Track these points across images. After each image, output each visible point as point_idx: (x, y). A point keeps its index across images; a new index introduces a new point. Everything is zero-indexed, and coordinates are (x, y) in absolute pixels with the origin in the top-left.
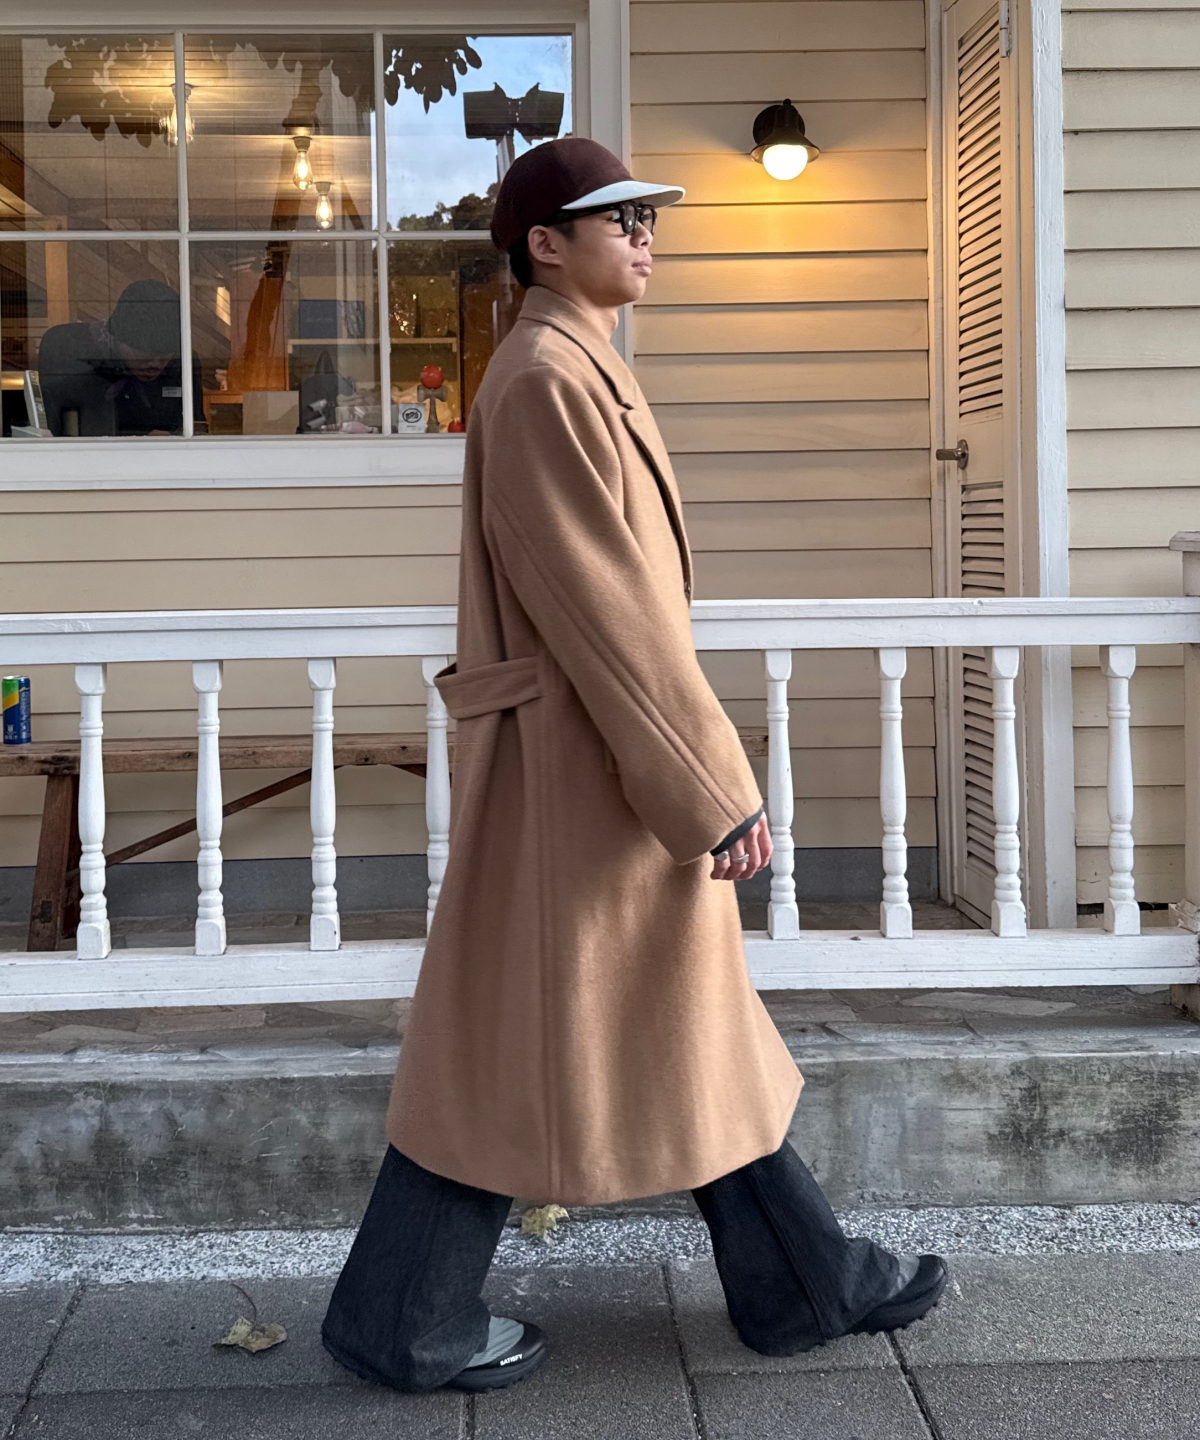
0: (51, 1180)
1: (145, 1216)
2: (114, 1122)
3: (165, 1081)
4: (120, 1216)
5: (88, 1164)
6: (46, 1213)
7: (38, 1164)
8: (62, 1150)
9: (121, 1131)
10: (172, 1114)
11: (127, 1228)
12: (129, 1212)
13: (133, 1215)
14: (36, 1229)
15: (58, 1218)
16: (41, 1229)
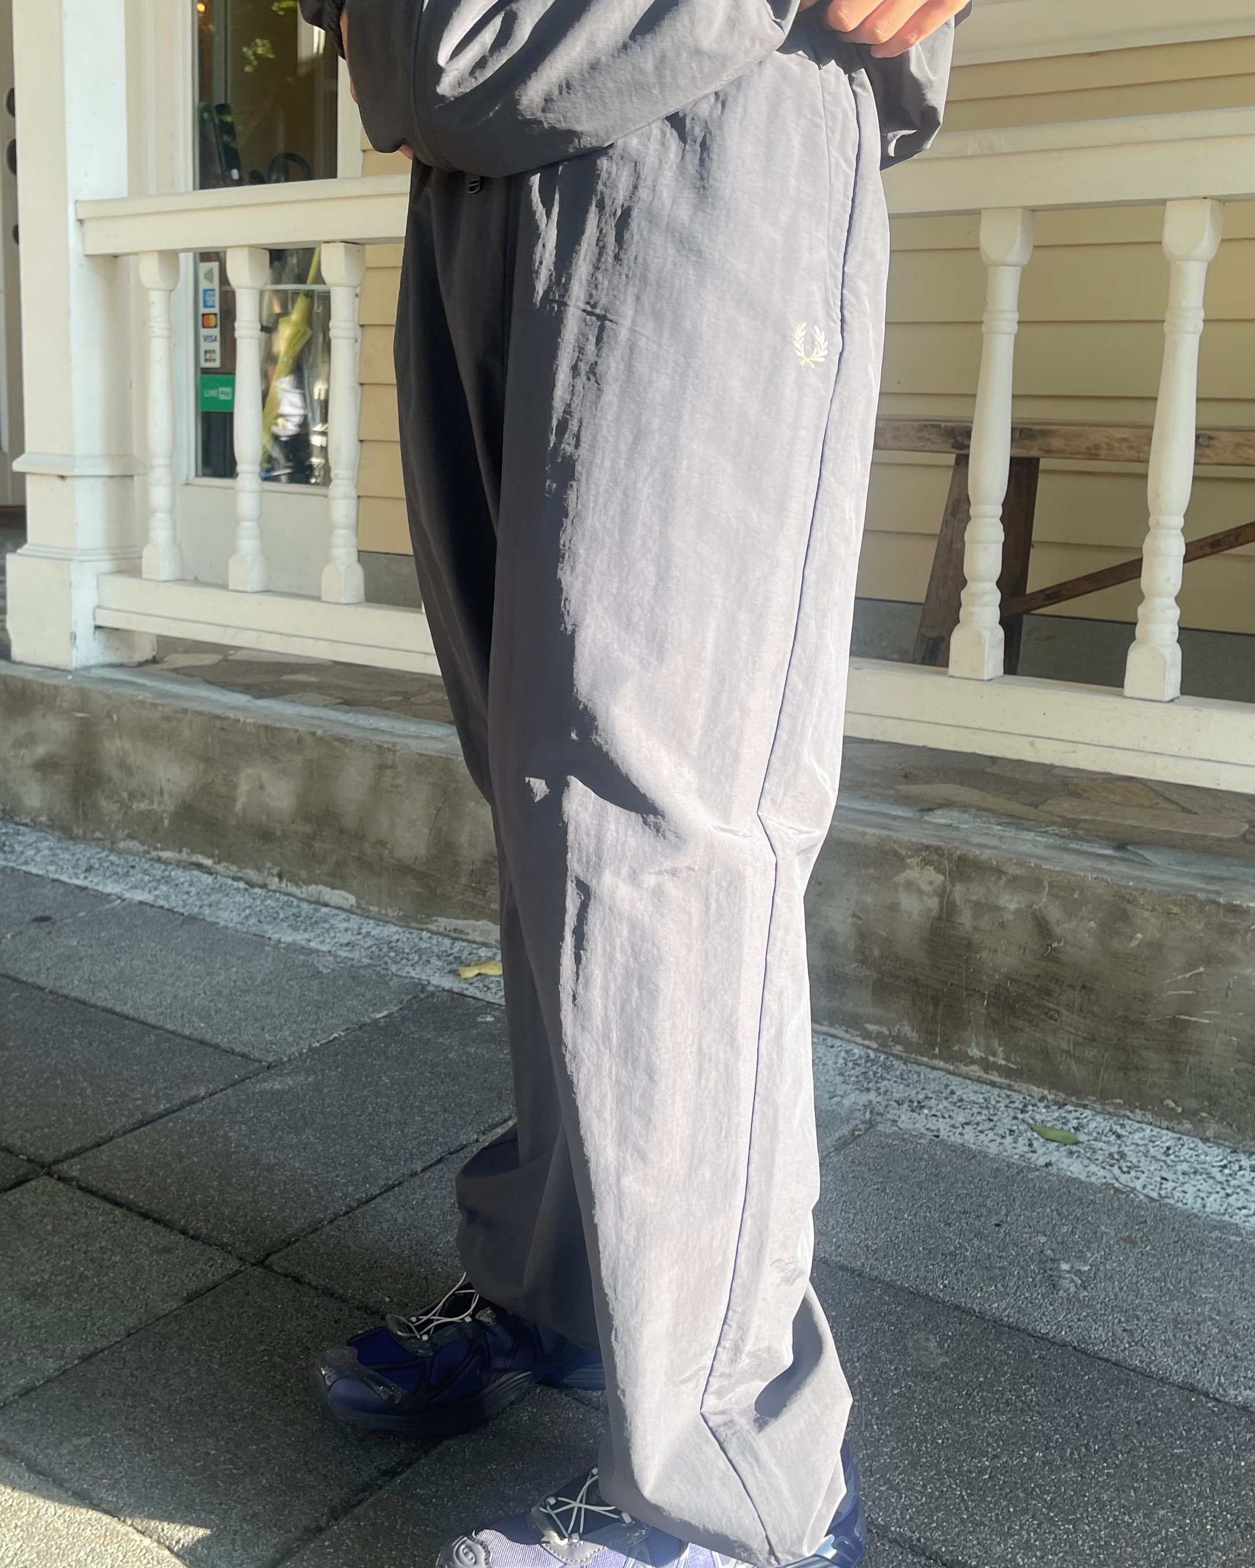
0: (867, 972)
1: (991, 1059)
2: (959, 913)
3: (1040, 868)
4: (956, 1048)
5: (918, 963)
6: (857, 1017)
7: (851, 946)
8: (885, 934)
9: (968, 927)
10: (1045, 919)
11: (962, 1067)
12: (969, 1046)
13: (974, 1052)
14: (842, 1034)
15: (872, 1027)
16: (848, 1036)
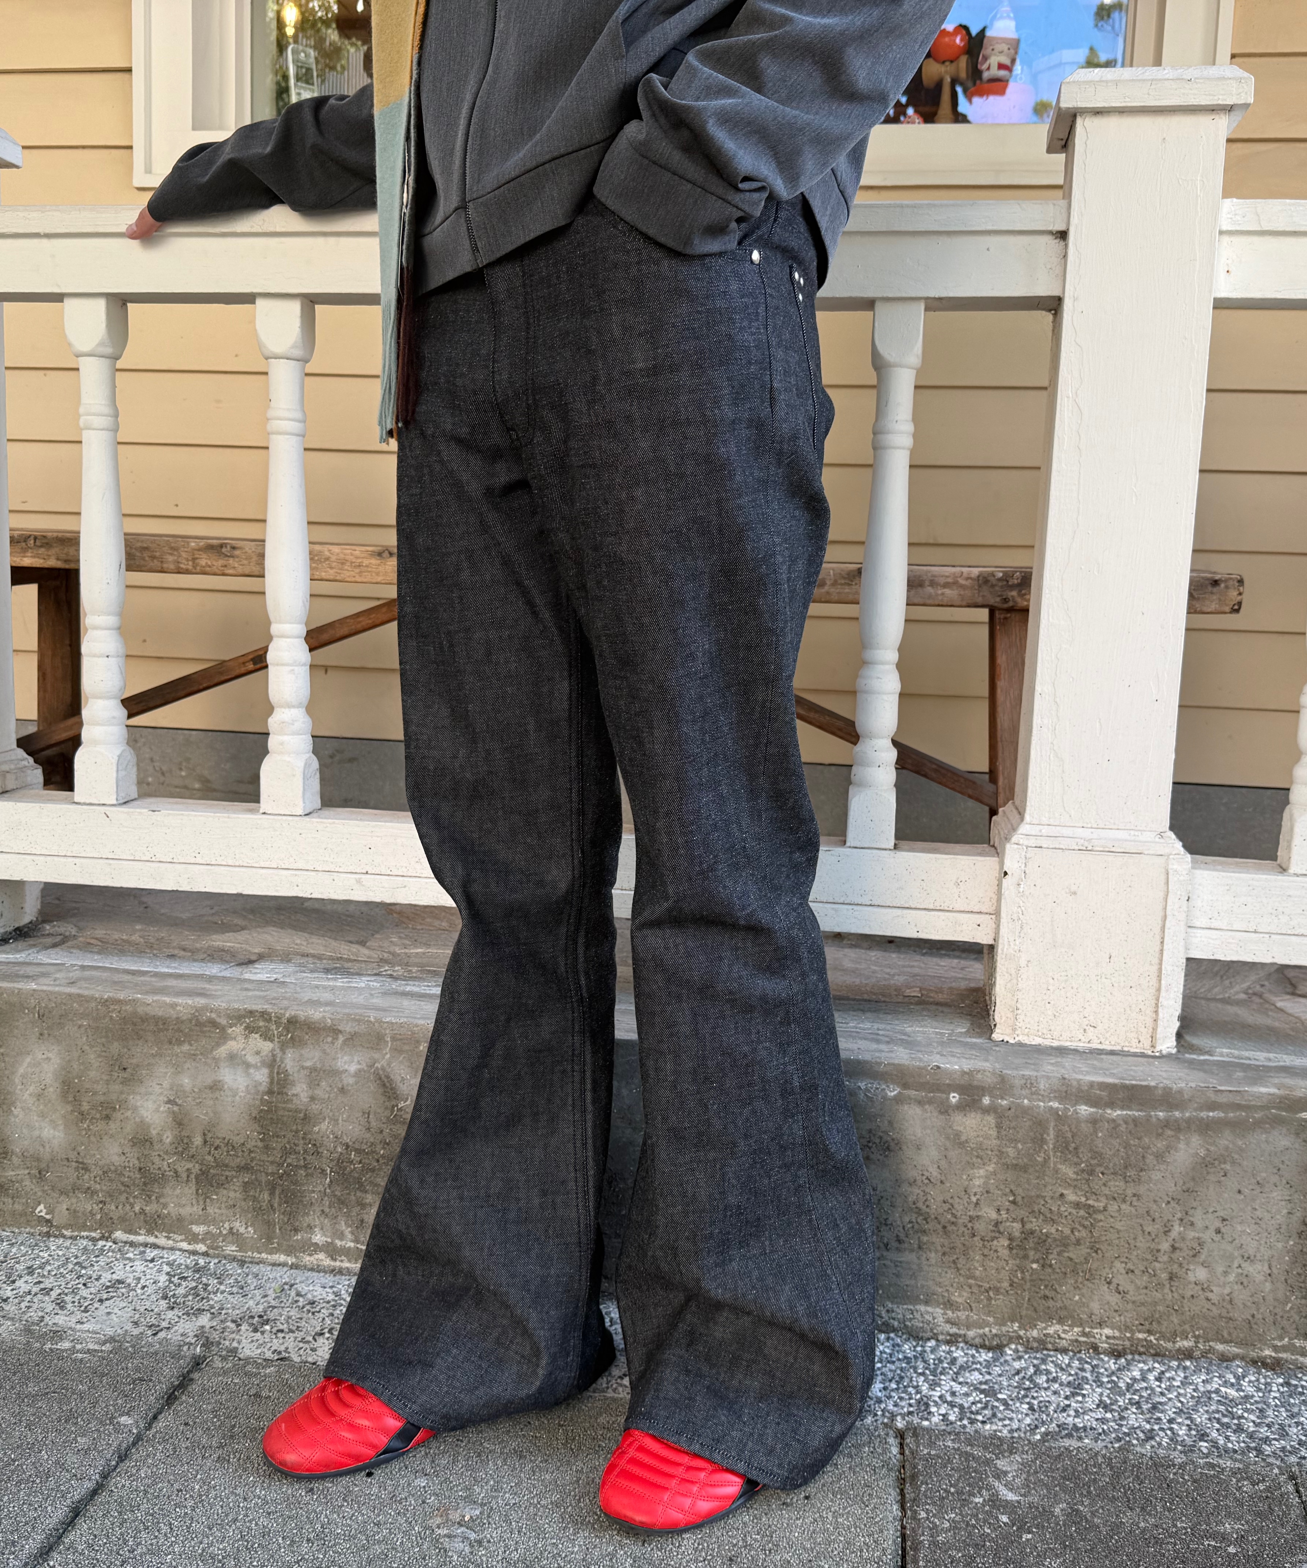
0: (190, 1165)
1: (338, 1243)
2: (293, 1083)
3: (380, 1022)
4: (298, 1237)
5: (250, 1144)
6: (180, 1219)
7: (168, 1138)
8: (205, 1118)
9: (304, 1097)
10: (388, 1077)
11: (308, 1258)
12: (313, 1232)
13: (318, 1238)
14: (162, 1241)
15: (198, 1228)
16: (171, 1242)
